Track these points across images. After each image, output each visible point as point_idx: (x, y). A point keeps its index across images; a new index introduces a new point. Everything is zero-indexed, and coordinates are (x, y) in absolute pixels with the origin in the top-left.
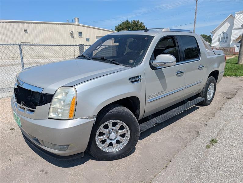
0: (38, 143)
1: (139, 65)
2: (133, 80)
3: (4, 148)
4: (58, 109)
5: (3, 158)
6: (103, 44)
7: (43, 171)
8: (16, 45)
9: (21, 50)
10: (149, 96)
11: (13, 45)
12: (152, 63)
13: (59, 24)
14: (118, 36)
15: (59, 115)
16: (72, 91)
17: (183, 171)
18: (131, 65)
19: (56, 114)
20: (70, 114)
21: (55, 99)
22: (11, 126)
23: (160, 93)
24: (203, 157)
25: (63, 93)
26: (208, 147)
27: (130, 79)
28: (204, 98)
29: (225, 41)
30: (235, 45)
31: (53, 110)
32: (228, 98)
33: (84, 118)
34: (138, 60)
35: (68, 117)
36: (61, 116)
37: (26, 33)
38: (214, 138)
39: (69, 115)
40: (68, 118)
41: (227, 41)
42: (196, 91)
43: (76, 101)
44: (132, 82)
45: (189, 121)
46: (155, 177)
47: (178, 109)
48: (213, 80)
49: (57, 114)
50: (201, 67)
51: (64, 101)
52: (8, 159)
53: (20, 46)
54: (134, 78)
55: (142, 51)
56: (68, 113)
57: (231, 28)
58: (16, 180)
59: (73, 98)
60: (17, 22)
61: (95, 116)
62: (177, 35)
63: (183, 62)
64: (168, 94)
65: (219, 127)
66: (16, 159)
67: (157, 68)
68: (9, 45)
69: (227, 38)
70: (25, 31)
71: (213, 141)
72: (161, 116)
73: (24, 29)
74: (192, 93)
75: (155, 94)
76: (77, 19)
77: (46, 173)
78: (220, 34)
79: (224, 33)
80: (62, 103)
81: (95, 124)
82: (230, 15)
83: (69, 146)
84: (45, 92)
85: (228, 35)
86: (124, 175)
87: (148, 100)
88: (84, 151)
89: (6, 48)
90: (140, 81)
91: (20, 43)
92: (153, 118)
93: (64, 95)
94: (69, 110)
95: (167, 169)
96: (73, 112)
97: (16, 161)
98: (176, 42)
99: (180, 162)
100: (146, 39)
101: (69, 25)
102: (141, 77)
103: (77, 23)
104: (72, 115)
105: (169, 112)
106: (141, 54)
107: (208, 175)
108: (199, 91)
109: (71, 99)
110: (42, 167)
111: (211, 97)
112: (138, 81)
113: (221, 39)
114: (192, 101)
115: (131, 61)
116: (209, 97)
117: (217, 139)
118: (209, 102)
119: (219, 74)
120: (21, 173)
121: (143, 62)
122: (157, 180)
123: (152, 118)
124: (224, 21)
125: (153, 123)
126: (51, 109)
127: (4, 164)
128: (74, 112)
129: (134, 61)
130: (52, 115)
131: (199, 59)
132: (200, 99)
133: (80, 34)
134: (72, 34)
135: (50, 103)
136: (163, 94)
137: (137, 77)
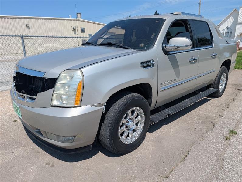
0: (40, 135)
1: (151, 48)
2: (145, 64)
3: (6, 140)
4: (62, 96)
5: (6, 151)
6: (109, 31)
7: (48, 164)
8: (18, 36)
9: (23, 42)
10: (162, 84)
11: (15, 36)
12: (165, 48)
13: (61, 19)
14: (125, 21)
15: (64, 103)
16: (78, 74)
17: (204, 163)
18: (142, 49)
19: (59, 101)
20: (76, 100)
21: (58, 85)
22: (14, 118)
23: (173, 81)
24: (223, 149)
25: (68, 77)
26: (227, 138)
27: (141, 63)
28: (216, 89)
29: (229, 36)
30: (239, 40)
31: (57, 96)
32: (240, 90)
33: (92, 106)
34: (149, 44)
35: (74, 104)
36: (66, 104)
37: (28, 29)
38: (232, 128)
39: (75, 102)
40: (74, 106)
41: (231, 36)
42: (207, 82)
43: (82, 85)
44: (144, 67)
45: (202, 113)
46: (173, 170)
47: (191, 100)
48: (225, 70)
49: (61, 101)
50: (214, 55)
51: (69, 87)
52: (11, 152)
53: (22, 37)
54: (146, 63)
55: (154, 34)
56: (74, 100)
57: (235, 23)
58: (19, 174)
59: (80, 82)
60: (19, 18)
61: (104, 104)
62: (189, 19)
63: (196, 49)
64: (181, 82)
65: (236, 118)
66: (19, 152)
67: (170, 53)
68: (11, 36)
69: (231, 33)
70: (28, 26)
71: (232, 133)
72: (173, 107)
73: (26, 25)
74: (203, 84)
75: (168, 82)
76: (79, 15)
77: (52, 166)
78: (224, 29)
79: (228, 27)
80: (66, 88)
81: (104, 112)
82: (234, 9)
83: (75, 137)
84: (47, 76)
85: (232, 30)
86: (138, 169)
87: (161, 88)
88: (92, 144)
89: (8, 39)
90: (153, 66)
91: (22, 35)
92: (165, 109)
93: (69, 79)
94: (75, 96)
95: (185, 161)
96: (79, 99)
97: (19, 153)
98: (189, 26)
99: (199, 154)
100: (157, 21)
101: (72, 20)
102: (153, 61)
103: (79, 19)
104: (79, 102)
105: (180, 103)
106: (152, 37)
107: (233, 168)
108: (210, 81)
109: (77, 84)
110: (48, 160)
111: (223, 88)
112: (150, 66)
113: (225, 34)
114: (203, 92)
115: (142, 45)
116: (221, 88)
117: (236, 130)
118: (220, 94)
119: (231, 64)
120: (25, 166)
121: (155, 46)
122: (175, 174)
123: (163, 109)
124: (228, 16)
125: (165, 114)
126: (55, 95)
127: (6, 156)
128: (81, 98)
129: (145, 45)
130: (55, 103)
131: (211, 47)
132: (212, 90)
133: (83, 30)
134: (74, 30)
135: (53, 89)
136: (176, 83)
137: (150, 61)
